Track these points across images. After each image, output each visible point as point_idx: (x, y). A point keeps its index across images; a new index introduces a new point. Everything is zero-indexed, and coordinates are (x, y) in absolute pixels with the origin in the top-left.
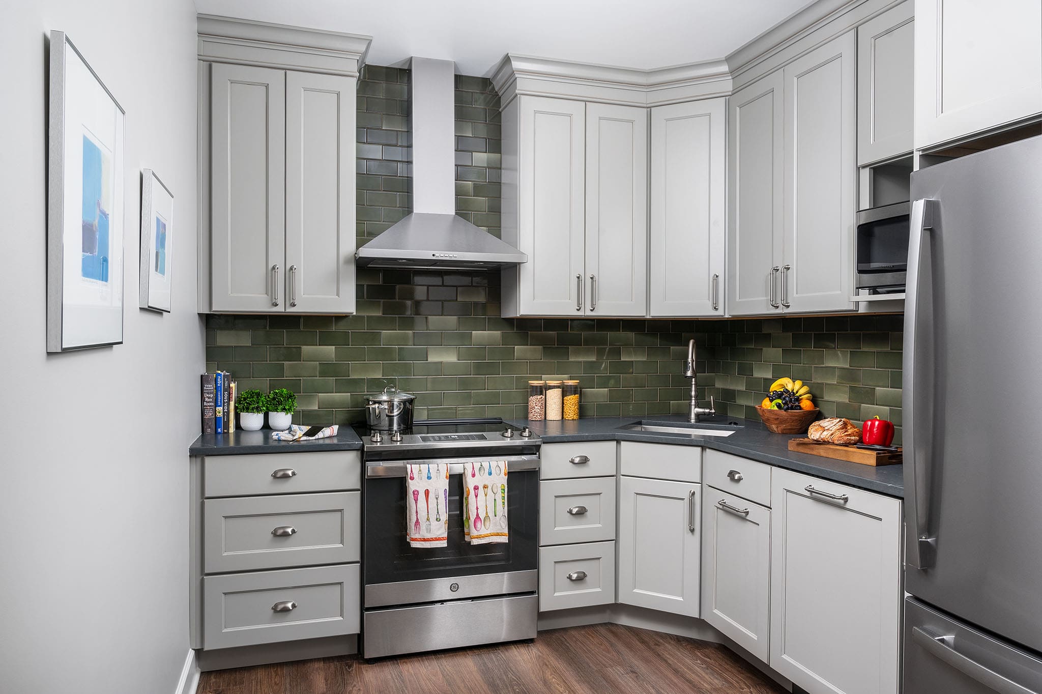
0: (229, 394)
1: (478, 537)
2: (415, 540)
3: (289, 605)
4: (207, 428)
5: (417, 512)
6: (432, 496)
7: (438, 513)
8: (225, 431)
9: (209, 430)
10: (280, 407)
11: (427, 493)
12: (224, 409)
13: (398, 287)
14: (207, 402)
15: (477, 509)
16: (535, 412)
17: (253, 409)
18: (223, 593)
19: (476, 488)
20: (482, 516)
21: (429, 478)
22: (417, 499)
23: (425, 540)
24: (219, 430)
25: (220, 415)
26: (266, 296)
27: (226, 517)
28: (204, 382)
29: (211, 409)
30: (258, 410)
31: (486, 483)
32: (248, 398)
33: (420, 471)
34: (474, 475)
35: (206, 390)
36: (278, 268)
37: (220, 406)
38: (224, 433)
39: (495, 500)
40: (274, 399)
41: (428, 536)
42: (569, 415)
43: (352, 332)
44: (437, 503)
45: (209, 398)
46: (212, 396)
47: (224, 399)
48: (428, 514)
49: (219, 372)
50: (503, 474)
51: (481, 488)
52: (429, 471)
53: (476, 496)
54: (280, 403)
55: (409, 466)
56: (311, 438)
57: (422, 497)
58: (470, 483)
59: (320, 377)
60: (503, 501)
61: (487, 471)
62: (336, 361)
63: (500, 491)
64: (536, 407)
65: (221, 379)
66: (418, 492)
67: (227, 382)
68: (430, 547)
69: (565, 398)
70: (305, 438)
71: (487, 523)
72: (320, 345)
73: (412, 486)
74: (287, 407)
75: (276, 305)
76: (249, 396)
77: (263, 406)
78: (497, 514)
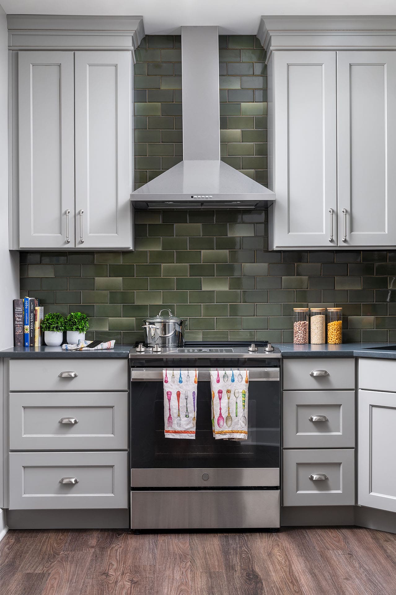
0: (35, 316)
1: (220, 433)
2: (168, 432)
3: (73, 481)
4: (17, 343)
5: (170, 409)
6: (182, 396)
7: (187, 410)
8: (32, 345)
9: (19, 344)
10: (74, 327)
11: (178, 394)
12: (30, 327)
13: (175, 225)
14: (17, 321)
15: (220, 409)
16: (298, 336)
17: (53, 328)
18: (23, 466)
19: (220, 392)
20: (224, 415)
21: (181, 382)
22: (170, 399)
23: (175, 432)
24: (27, 344)
25: (27, 331)
26: (60, 235)
27: (25, 408)
28: (15, 306)
29: (20, 327)
30: (57, 329)
31: (229, 388)
32: (49, 319)
33: (173, 375)
34: (218, 381)
35: (17, 312)
36: (69, 212)
37: (27, 324)
38: (31, 346)
39: (237, 403)
40: (70, 320)
41: (178, 429)
42: (332, 340)
43: (136, 265)
44: (187, 402)
45: (19, 318)
46: (21, 316)
47: (30, 319)
48: (179, 412)
49: (27, 298)
50: (244, 382)
51: (224, 392)
52: (180, 376)
53: (220, 399)
54: (75, 323)
55: (164, 372)
56: (91, 349)
57: (174, 397)
58: (215, 388)
59: (110, 303)
60: (244, 404)
61: (230, 378)
62: (123, 290)
63: (241, 395)
64: (299, 332)
65: (28, 303)
66: (171, 392)
67: (32, 306)
68: (179, 438)
69: (329, 324)
70: (86, 348)
71: (229, 423)
72: (110, 276)
73: (167, 388)
74: (80, 327)
75: (68, 242)
76: (51, 318)
77: (62, 326)
78: (238, 414)
